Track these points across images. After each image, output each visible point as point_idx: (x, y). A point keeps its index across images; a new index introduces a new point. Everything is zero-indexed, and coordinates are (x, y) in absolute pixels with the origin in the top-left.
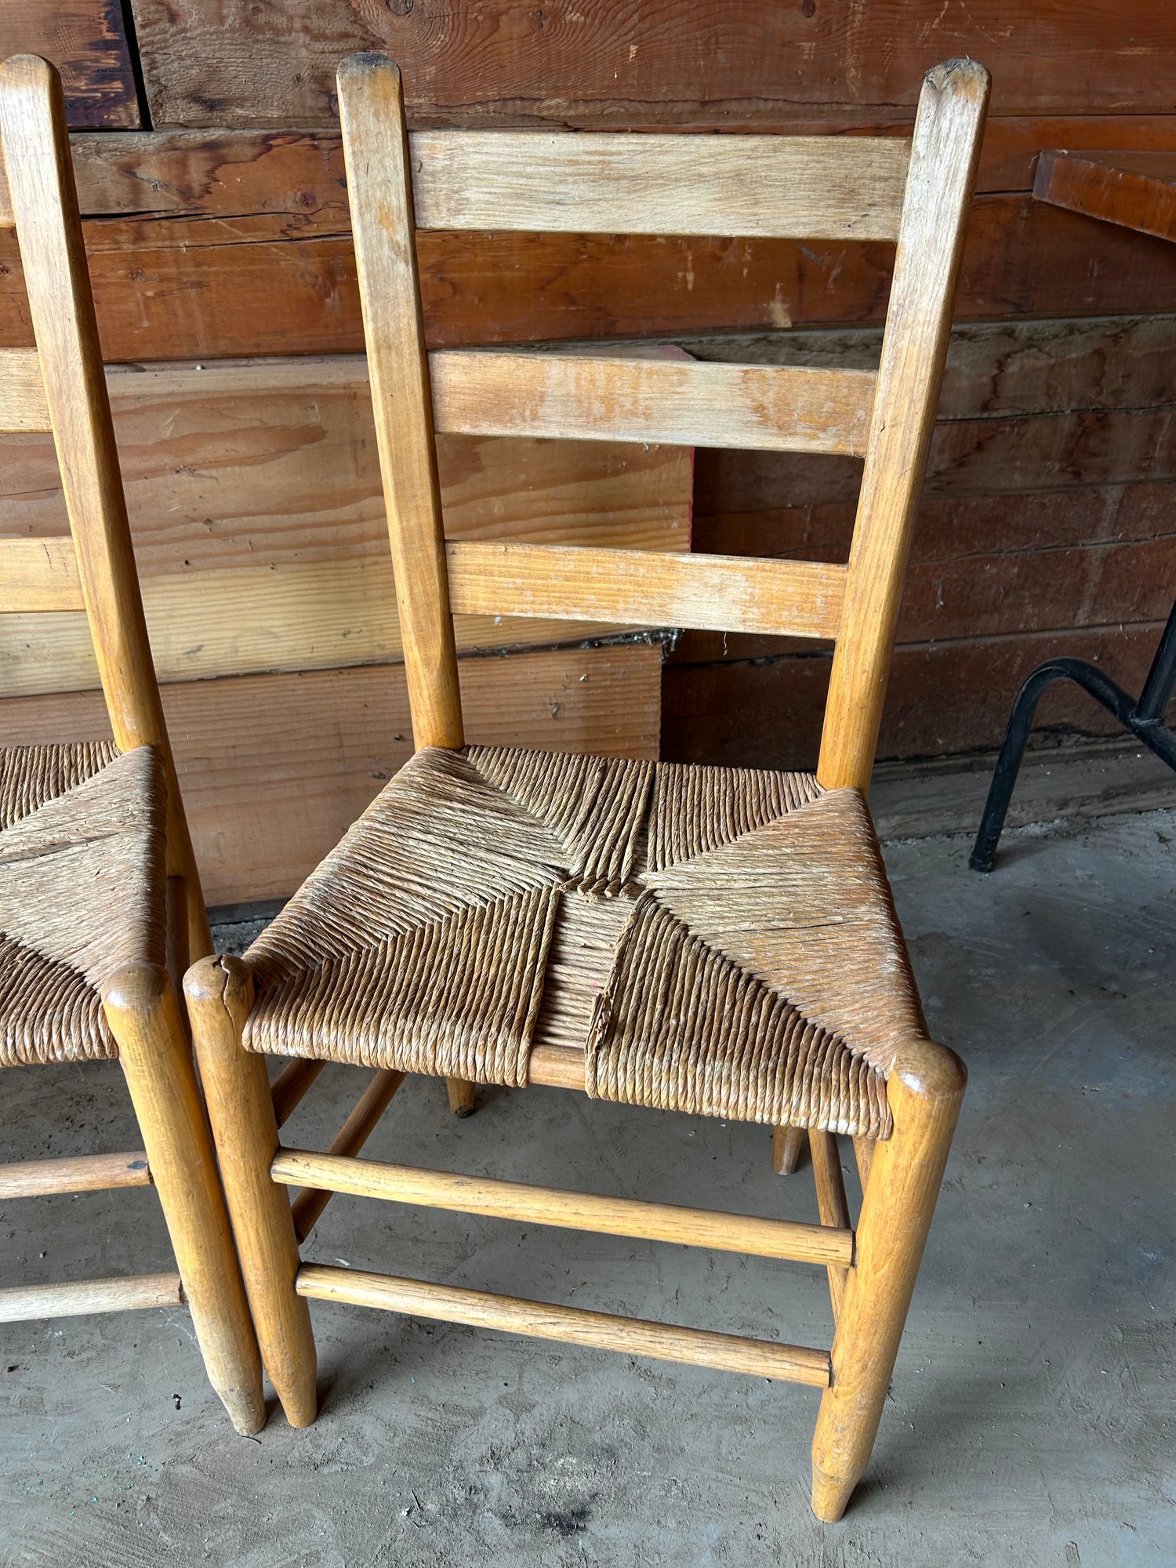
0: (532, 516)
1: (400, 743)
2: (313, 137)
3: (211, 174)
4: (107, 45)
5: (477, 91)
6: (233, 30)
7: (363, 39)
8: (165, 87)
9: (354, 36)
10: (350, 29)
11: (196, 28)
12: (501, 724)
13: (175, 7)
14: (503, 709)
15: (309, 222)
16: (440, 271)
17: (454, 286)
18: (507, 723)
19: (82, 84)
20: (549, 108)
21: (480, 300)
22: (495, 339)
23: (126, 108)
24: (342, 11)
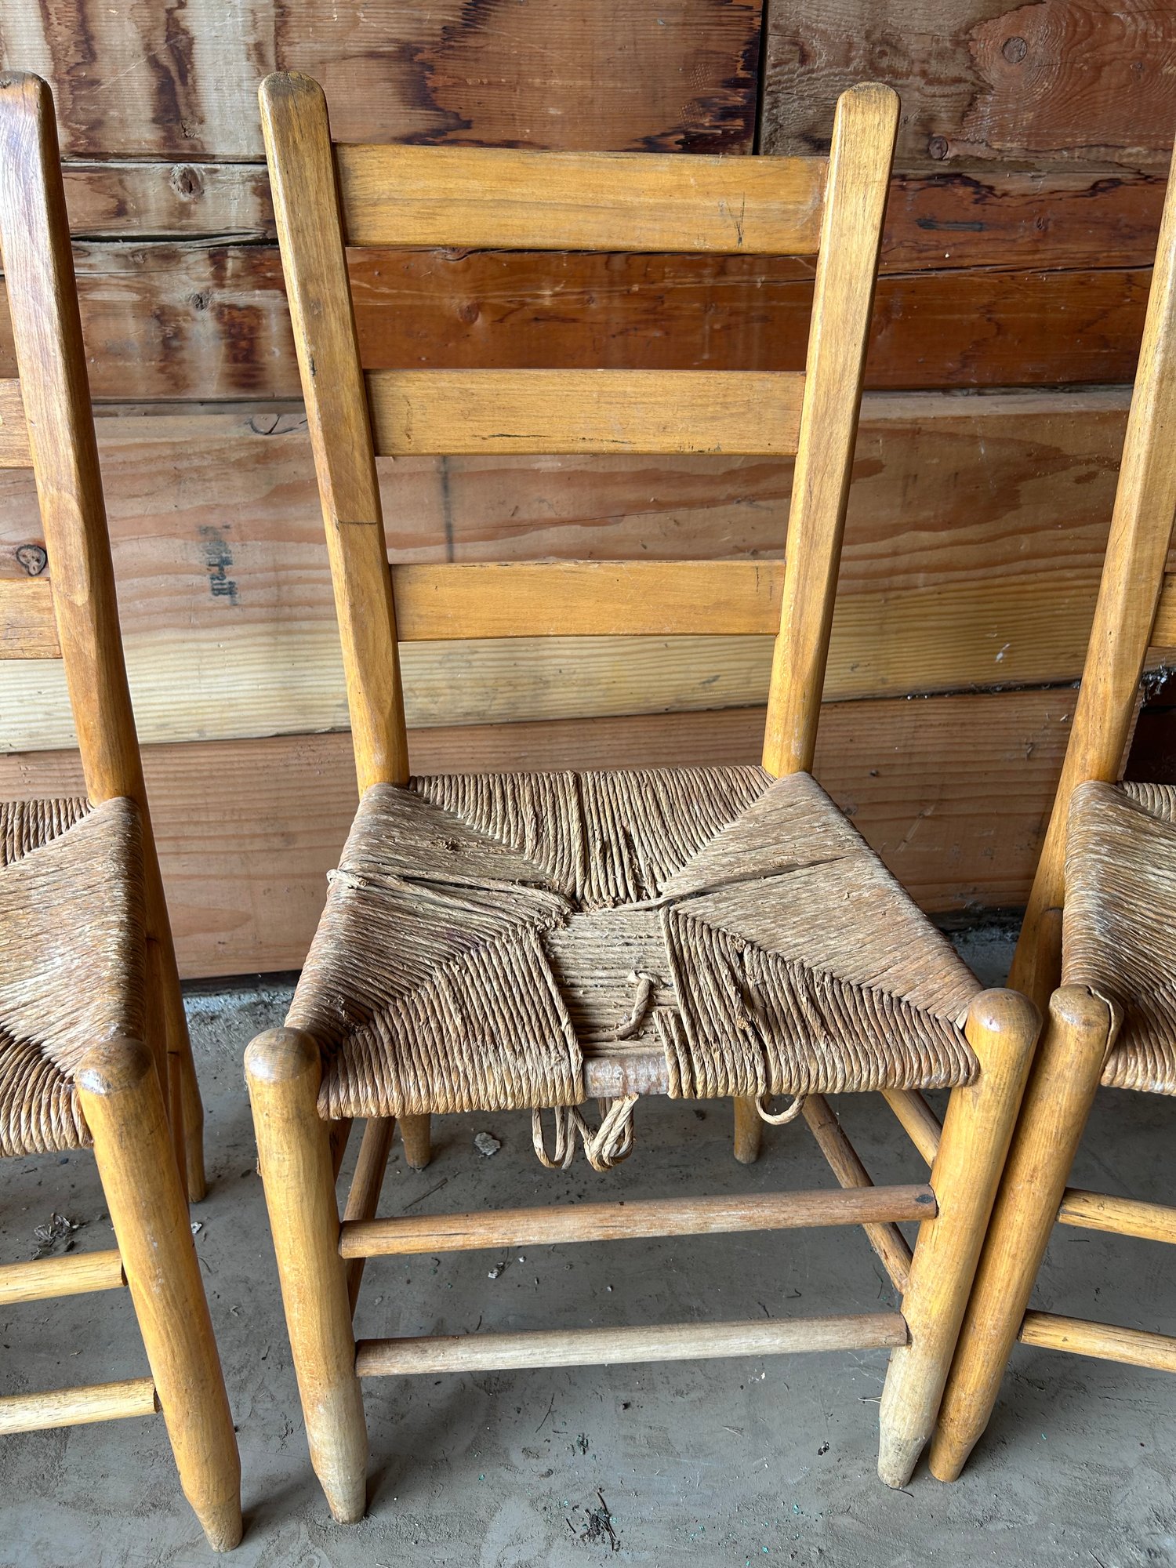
0: (1056, 554)
1: (874, 779)
5: (1067, 137)
6: (856, 73)
7: (973, 84)
8: (781, 126)
9: (966, 81)
10: (963, 75)
11: (822, 69)
12: (974, 762)
13: (807, 48)
14: (980, 748)
16: (989, 312)
17: (1000, 327)
18: (980, 762)
19: (706, 121)
20: (1130, 155)
21: (1020, 342)
22: (1024, 380)
23: (742, 145)
24: (960, 56)
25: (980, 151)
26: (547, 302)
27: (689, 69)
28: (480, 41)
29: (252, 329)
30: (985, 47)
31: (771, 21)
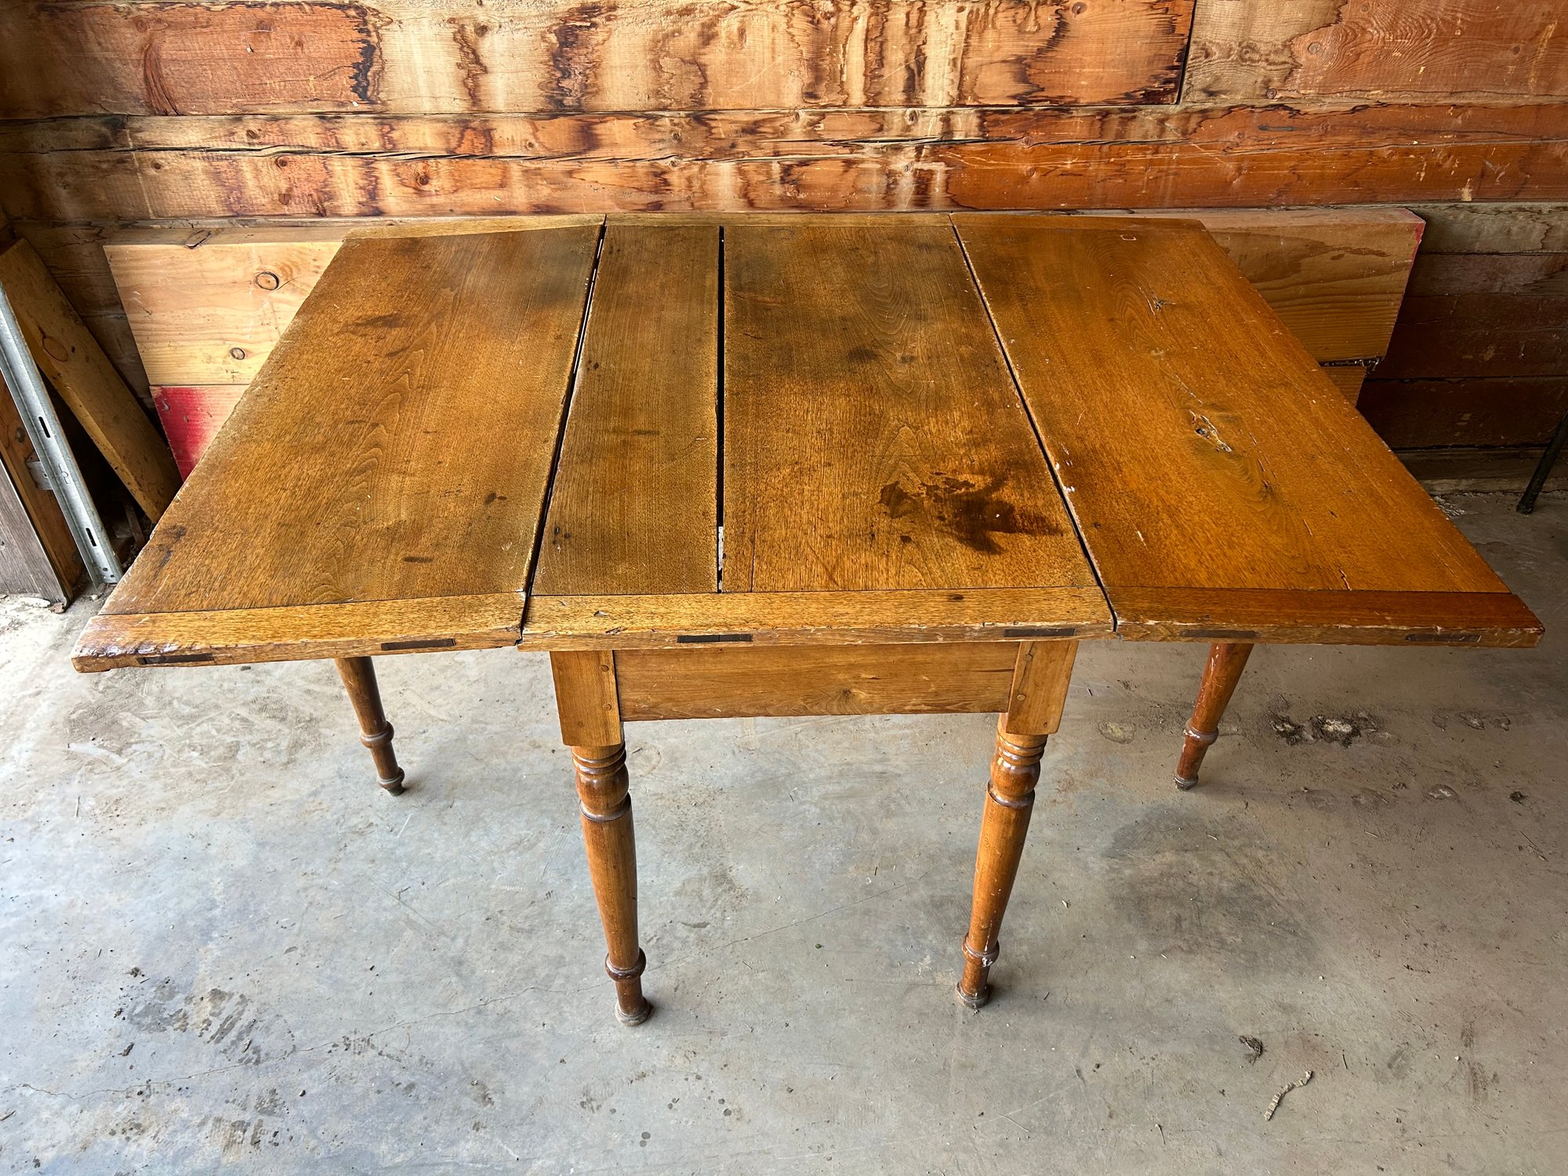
2: (1253, 107)
3: (1199, 125)
4: (1173, 68)
6: (1232, 61)
7: (1292, 64)
8: (1192, 86)
9: (1288, 63)
10: (1287, 61)
11: (1216, 60)
13: (1209, 51)
15: (1238, 145)
16: (1294, 169)
17: (1299, 176)
19: (1156, 85)
24: (1286, 51)
25: (1294, 94)
26: (1068, 167)
27: (1150, 62)
28: (1054, 54)
29: (928, 180)
30: (1299, 47)
31: (1192, 40)
